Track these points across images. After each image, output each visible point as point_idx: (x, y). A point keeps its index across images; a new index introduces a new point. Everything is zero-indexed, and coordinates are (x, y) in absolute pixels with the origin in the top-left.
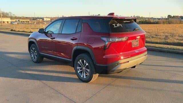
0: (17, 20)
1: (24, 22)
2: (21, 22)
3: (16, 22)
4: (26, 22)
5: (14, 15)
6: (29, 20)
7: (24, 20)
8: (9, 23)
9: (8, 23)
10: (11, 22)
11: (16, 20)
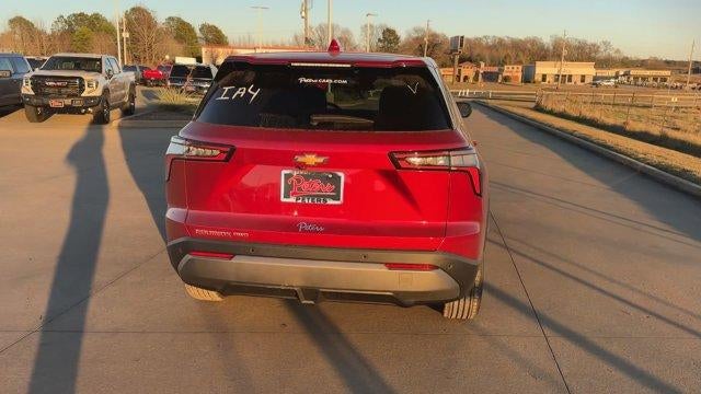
0: (622, 73)
1: (644, 78)
2: (636, 78)
3: (616, 77)
4: (655, 79)
5: (618, 51)
6: (667, 73)
7: (648, 73)
8: (589, 80)
9: (583, 81)
10: (595, 78)
11: (617, 73)
